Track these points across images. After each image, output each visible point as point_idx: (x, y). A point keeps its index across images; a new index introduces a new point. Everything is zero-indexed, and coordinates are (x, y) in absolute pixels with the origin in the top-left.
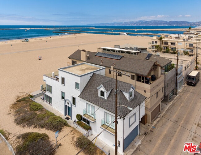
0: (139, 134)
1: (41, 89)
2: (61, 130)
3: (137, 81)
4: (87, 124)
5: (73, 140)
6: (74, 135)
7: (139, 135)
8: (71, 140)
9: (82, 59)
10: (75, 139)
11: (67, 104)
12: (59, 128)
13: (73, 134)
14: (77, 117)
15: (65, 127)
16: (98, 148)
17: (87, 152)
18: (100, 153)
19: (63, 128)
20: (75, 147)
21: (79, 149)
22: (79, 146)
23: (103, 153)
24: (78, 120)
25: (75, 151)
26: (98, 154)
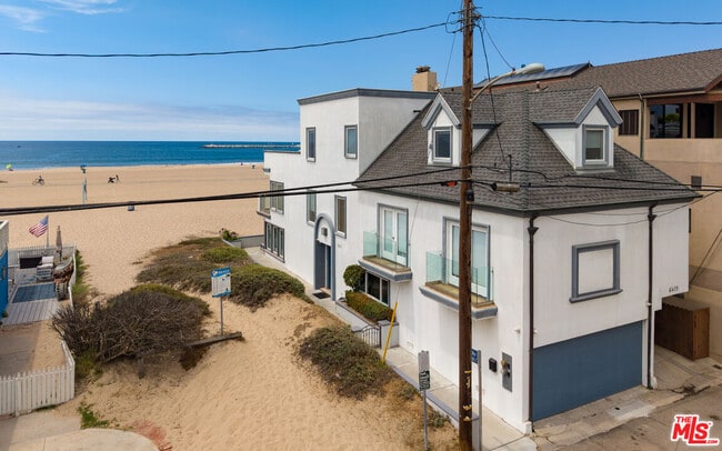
0: (645, 382)
1: (258, 210)
2: (267, 299)
3: (652, 136)
4: (380, 301)
5: (297, 334)
6: (311, 321)
7: (649, 387)
8: (291, 333)
10: (307, 333)
11: (322, 239)
12: (259, 293)
13: (305, 318)
14: (346, 276)
15: (284, 296)
16: (398, 377)
17: (337, 375)
18: (400, 395)
19: (277, 297)
20: (294, 355)
21: (308, 363)
22: (310, 355)
23: (416, 397)
24: (349, 288)
25: (291, 366)
26: (388, 396)
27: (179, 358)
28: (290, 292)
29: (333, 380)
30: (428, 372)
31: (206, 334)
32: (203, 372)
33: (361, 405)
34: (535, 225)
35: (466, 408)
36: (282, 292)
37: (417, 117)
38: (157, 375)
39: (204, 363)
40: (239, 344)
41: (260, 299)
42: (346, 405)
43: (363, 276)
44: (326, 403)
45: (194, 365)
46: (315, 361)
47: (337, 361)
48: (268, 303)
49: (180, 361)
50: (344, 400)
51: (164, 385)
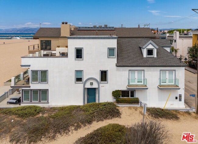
4: (130, 97)
9: (62, 35)
17: (171, 116)
22: (157, 117)
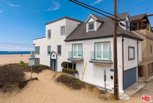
1: (31, 55)
4: (73, 69)
5: (54, 77)
6: (57, 74)
7: (138, 82)
10: (57, 77)
11: (52, 58)
12: (39, 69)
13: (55, 74)
14: (62, 65)
15: (47, 70)
16: (87, 84)
17: (71, 84)
18: (90, 88)
19: (45, 70)
20: (55, 82)
21: (60, 83)
22: (60, 81)
23: (94, 87)
24: (63, 68)
25: (56, 85)
26: (87, 88)
27: (18, 86)
28: (48, 69)
29: (70, 86)
30: (106, 76)
31: (26, 79)
32: (27, 89)
33: (81, 91)
34: (123, 39)
35: (117, 85)
36: (46, 69)
37: (78, 26)
38: (10, 91)
39: (27, 86)
40: (37, 81)
41: (40, 70)
42: (77, 92)
43: (67, 64)
44: (71, 91)
45: (24, 87)
46: (63, 82)
47: (70, 81)
48: (42, 71)
49: (18, 87)
50: (76, 91)
51: (13, 94)
